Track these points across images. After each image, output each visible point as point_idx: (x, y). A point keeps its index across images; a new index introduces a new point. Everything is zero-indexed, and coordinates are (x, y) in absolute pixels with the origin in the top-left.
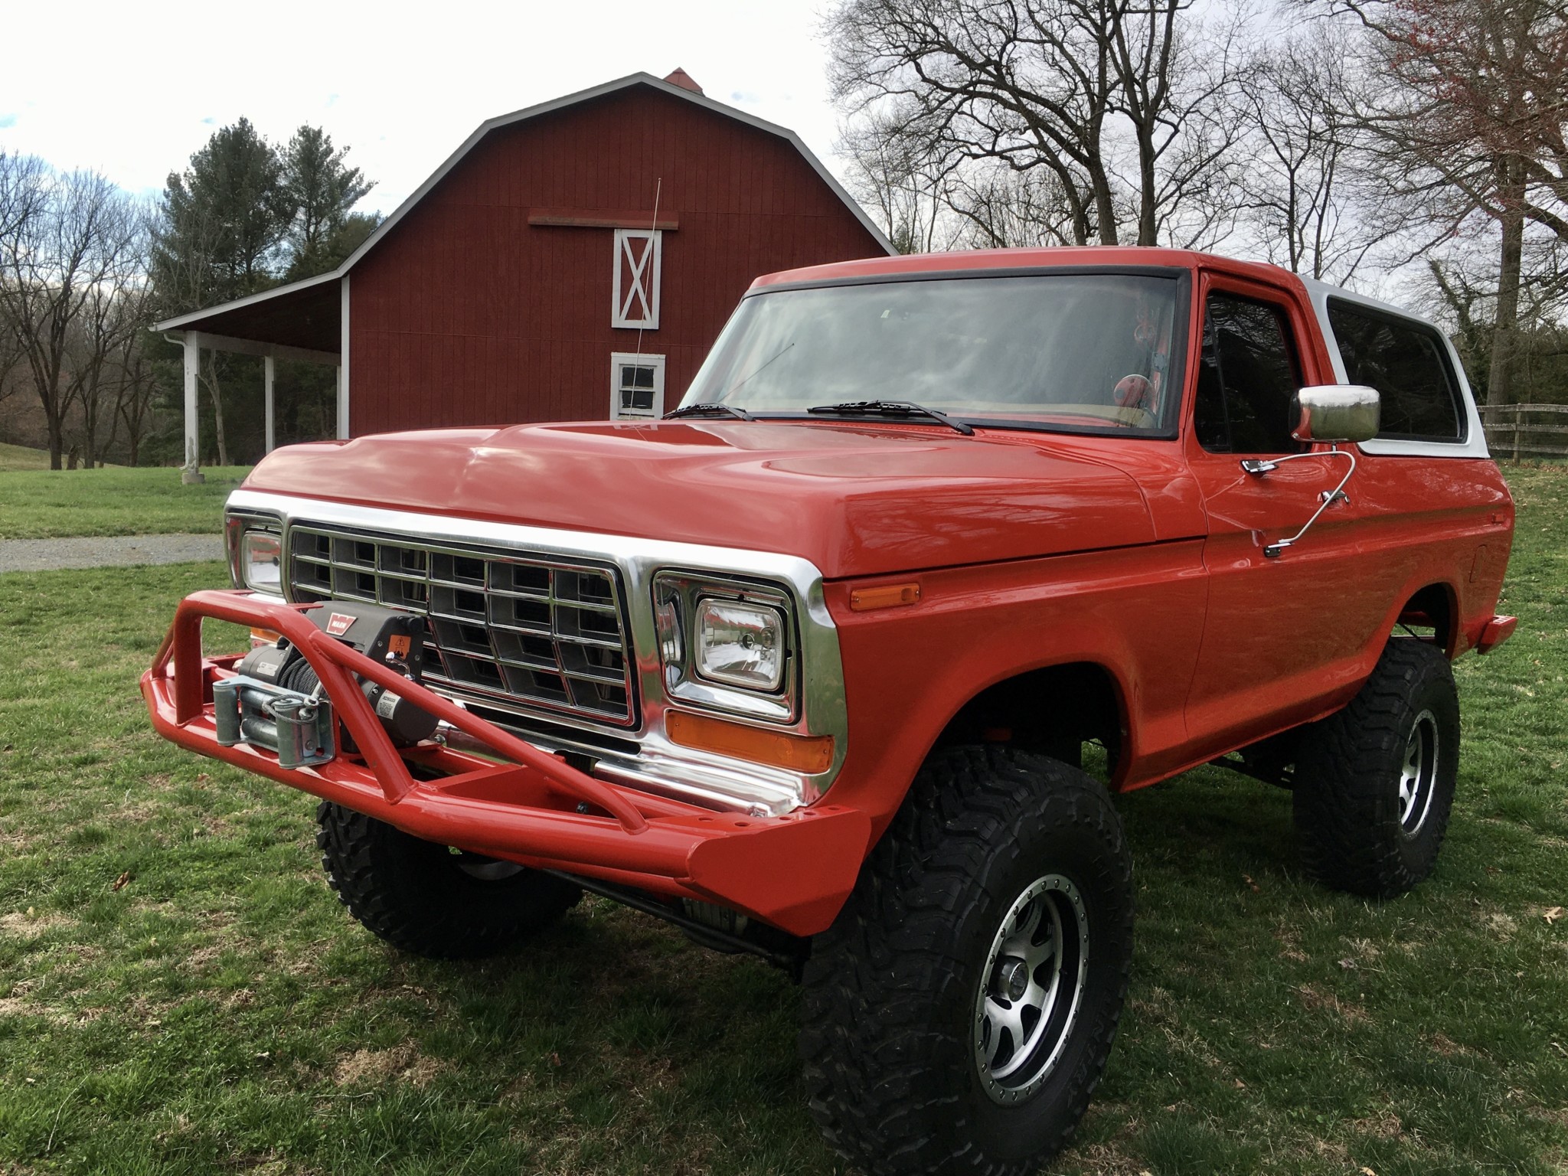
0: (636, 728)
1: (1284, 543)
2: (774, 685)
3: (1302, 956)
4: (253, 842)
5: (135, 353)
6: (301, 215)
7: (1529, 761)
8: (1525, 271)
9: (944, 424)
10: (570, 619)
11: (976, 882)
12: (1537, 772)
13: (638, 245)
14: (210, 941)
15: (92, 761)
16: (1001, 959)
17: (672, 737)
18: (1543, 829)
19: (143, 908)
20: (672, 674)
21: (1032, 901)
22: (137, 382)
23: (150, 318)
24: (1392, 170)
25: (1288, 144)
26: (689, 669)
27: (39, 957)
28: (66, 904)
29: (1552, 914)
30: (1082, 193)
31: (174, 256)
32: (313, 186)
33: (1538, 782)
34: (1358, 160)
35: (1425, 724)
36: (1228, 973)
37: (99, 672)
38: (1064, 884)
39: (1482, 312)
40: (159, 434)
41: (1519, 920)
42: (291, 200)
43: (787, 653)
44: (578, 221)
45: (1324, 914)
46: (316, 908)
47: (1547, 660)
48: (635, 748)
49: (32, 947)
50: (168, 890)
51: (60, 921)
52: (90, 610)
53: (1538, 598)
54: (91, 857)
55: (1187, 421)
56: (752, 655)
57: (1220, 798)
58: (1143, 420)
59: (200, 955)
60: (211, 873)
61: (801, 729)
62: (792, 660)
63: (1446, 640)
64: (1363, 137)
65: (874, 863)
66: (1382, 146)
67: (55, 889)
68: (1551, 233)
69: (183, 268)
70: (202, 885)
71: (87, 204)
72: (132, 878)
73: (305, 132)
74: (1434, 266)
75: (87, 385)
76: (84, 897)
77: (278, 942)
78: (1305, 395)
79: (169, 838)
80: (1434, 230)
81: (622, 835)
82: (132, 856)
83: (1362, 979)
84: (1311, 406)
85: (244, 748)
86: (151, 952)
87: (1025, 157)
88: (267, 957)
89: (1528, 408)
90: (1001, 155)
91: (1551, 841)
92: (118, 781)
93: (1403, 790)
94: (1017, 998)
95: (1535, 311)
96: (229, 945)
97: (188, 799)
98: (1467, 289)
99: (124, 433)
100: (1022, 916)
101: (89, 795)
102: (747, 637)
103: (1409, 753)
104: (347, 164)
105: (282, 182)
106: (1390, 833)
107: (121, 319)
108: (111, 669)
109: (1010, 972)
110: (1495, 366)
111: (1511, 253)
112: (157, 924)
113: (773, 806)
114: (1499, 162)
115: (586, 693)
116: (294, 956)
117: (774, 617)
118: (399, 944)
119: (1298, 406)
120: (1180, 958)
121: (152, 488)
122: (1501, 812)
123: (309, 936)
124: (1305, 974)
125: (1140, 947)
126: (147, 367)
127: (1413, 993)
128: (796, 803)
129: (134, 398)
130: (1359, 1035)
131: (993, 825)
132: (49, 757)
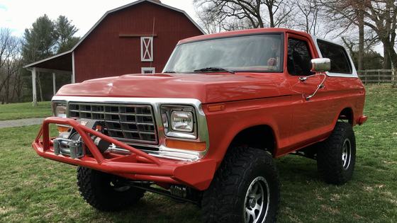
0: (158, 144)
1: (310, 96)
2: (191, 130)
3: (321, 199)
4: (59, 188)
5: (18, 75)
6: (60, 38)
7: (373, 152)
8: (365, 38)
9: (227, 72)
10: (140, 119)
11: (242, 178)
12: (376, 155)
13: (147, 40)
14: (51, 211)
15: (16, 172)
16: (249, 198)
17: (167, 146)
18: (378, 167)
19: (33, 205)
20: (166, 130)
21: (255, 183)
22: (19, 83)
23: (22, 65)
24: (331, 15)
25: (305, 10)
26: (170, 129)
27: (7, 217)
28: (13, 205)
29: (381, 186)
30: (256, 24)
31: (28, 49)
32: (63, 30)
33: (376, 157)
34: (322, 13)
35: (347, 142)
36: (304, 203)
37: (15, 152)
38: (263, 179)
39: (355, 49)
40: (26, 94)
41: (373, 188)
42: (57, 34)
43: (194, 122)
44: (131, 35)
45: (326, 189)
46: (77, 202)
47: (376, 130)
48: (158, 150)
49: (5, 215)
50: (39, 200)
51: (12, 209)
52: (12, 137)
53: (373, 116)
54: (18, 194)
55: (285, 68)
56: (185, 124)
57: (299, 165)
58: (275, 68)
59: (48, 214)
60: (49, 195)
61: (198, 140)
62: (195, 124)
63: (351, 123)
64: (323, 7)
65: (217, 174)
66: (328, 9)
67: (10, 202)
68: (370, 28)
69: (31, 52)
70: (47, 199)
71: (5, 38)
72: (29, 198)
73: (61, 17)
74: (343, 38)
75: (6, 83)
76: (18, 203)
77: (68, 210)
78: (313, 61)
79: (38, 189)
80: (342, 29)
81: (157, 168)
82: (29, 193)
83: (336, 203)
84: (314, 63)
85: (61, 156)
86: (36, 215)
87: (241, 16)
88: (65, 214)
89: (368, 71)
90: (236, 15)
91: (380, 170)
92: (23, 176)
93: (343, 158)
94: (253, 207)
95: (368, 47)
96: (55, 212)
97: (42, 179)
98: (351, 43)
99: (16, 95)
100: (253, 187)
101: (16, 180)
102: (184, 120)
103: (344, 149)
104: (72, 24)
105: (55, 29)
106: (341, 168)
107: (14, 66)
108: (19, 151)
109: (251, 201)
110: (359, 60)
111: (362, 34)
112: (37, 208)
113: (193, 160)
114: (357, 12)
115: (145, 137)
116: (72, 213)
117: (190, 114)
118: (98, 208)
119: (311, 64)
120: (292, 201)
121: (25, 107)
122: (368, 164)
123: (76, 208)
124: (323, 203)
125: (282, 199)
126: (22, 78)
127: (349, 205)
128: (198, 158)
129: (18, 86)
130: (337, 215)
131: (245, 164)
132: (5, 172)
